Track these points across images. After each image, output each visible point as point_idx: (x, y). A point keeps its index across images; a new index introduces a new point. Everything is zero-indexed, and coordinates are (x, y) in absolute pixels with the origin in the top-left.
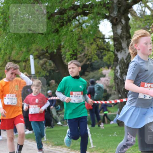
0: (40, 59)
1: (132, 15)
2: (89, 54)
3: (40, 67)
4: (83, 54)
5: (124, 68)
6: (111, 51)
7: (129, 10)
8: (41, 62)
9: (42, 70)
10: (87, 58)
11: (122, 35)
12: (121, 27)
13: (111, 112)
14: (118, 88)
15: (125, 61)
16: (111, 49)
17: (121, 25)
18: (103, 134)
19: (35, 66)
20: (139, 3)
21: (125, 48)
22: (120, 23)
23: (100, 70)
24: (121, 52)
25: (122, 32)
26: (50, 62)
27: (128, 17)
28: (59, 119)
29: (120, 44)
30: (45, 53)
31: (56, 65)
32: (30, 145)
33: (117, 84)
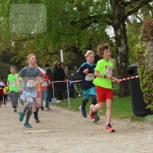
0: (67, 52)
1: (128, 22)
3: (67, 57)
5: (123, 58)
6: (114, 47)
7: (126, 19)
8: (68, 54)
9: (68, 59)
11: (121, 35)
12: (120, 31)
13: (115, 88)
14: (119, 71)
15: (124, 53)
16: (114, 45)
17: (120, 29)
19: (64, 57)
20: (132, 15)
21: (123, 44)
22: (120, 28)
24: (121, 47)
25: (121, 34)
26: (74, 54)
27: (125, 24)
28: (79, 93)
29: (120, 42)
30: (71, 48)
31: (77, 56)
32: (59, 110)
33: (118, 69)
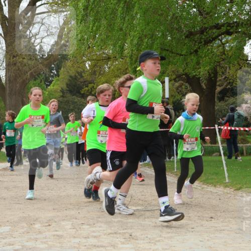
0: (176, 82)
2: (230, 78)
3: (175, 90)
4: (223, 77)
10: (228, 81)
18: (240, 168)
23: (242, 96)
31: (192, 88)
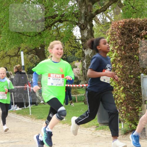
0: (29, 54)
1: (96, 22)
3: (29, 60)
6: (81, 49)
8: (30, 56)
9: (30, 62)
11: (88, 37)
12: (87, 32)
14: (85, 76)
15: (90, 56)
16: (81, 47)
17: (87, 29)
23: (73, 63)
24: (87, 49)
25: (88, 35)
26: (36, 56)
27: (92, 24)
32: (19, 118)
33: (84, 73)
